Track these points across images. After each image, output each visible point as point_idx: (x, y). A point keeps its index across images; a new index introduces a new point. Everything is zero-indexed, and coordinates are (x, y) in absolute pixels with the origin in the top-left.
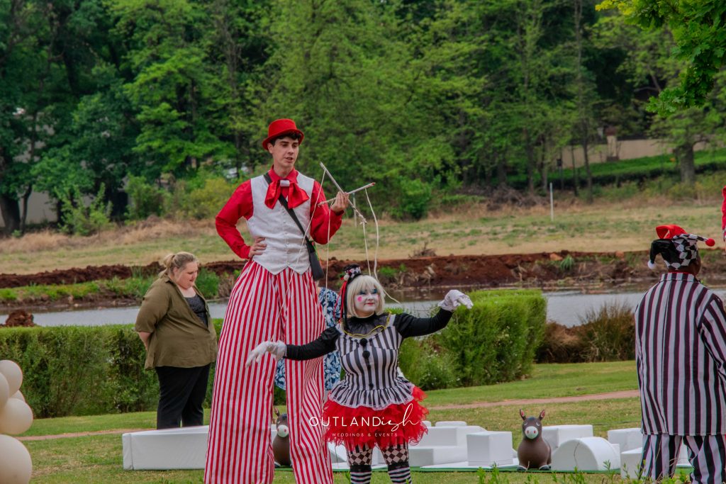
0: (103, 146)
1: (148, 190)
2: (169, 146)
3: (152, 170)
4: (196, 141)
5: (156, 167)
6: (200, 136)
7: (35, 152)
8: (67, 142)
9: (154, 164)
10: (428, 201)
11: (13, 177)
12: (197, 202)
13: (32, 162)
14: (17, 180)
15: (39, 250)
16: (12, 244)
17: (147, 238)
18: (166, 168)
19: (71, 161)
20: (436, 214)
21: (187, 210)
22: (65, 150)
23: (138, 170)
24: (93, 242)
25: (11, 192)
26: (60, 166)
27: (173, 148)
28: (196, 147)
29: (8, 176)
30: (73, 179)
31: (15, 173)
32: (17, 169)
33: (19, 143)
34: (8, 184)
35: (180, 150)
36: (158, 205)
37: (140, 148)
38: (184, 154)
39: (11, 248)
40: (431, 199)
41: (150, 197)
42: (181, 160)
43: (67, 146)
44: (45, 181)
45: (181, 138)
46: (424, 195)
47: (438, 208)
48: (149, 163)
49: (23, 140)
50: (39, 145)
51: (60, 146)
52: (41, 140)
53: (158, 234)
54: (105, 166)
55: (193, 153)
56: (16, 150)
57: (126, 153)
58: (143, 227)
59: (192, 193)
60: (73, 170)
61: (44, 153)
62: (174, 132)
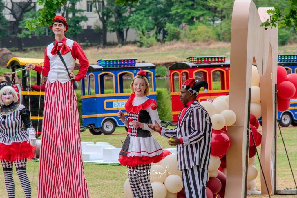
0: (158, 11)
1: (174, 30)
2: (185, 12)
3: (178, 21)
4: (196, 10)
5: (179, 20)
6: (198, 8)
7: (131, 12)
8: (144, 9)
9: (179, 19)
10: (288, 38)
11: (122, 22)
12: (194, 35)
13: (130, 16)
14: (123, 23)
15: (127, 53)
16: (116, 50)
17: (171, 49)
18: (183, 21)
19: (145, 16)
20: (291, 43)
21: (189, 38)
22: (142, 12)
23: (172, 21)
24: (149, 50)
25: (121, 28)
26: (140, 18)
27: (187, 12)
28: (196, 12)
29: (120, 22)
30: (145, 24)
31: (123, 20)
32: (123, 19)
33: (125, 8)
34: (120, 25)
35: (189, 14)
36: (178, 36)
37: (173, 12)
38: (191, 15)
39: (115, 51)
40: (289, 37)
41: (175, 33)
42: (189, 17)
43: (144, 10)
44: (134, 24)
45: (190, 8)
46: (286, 35)
47: (292, 41)
48: (177, 18)
49: (126, 7)
50: (133, 9)
51: (141, 10)
52: (134, 7)
53: (176, 48)
54: (159, 19)
55: (194, 15)
56: (123, 11)
57: (168, 14)
58: (170, 45)
59: (192, 31)
60: (146, 20)
61: (134, 13)
62: (187, 6)
